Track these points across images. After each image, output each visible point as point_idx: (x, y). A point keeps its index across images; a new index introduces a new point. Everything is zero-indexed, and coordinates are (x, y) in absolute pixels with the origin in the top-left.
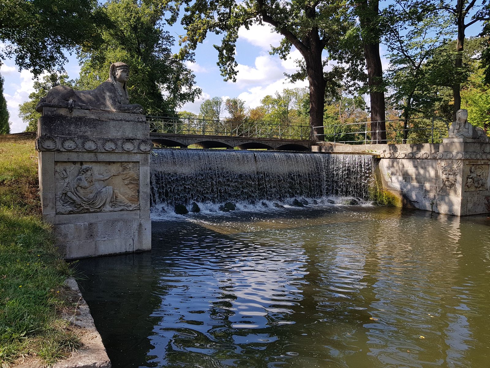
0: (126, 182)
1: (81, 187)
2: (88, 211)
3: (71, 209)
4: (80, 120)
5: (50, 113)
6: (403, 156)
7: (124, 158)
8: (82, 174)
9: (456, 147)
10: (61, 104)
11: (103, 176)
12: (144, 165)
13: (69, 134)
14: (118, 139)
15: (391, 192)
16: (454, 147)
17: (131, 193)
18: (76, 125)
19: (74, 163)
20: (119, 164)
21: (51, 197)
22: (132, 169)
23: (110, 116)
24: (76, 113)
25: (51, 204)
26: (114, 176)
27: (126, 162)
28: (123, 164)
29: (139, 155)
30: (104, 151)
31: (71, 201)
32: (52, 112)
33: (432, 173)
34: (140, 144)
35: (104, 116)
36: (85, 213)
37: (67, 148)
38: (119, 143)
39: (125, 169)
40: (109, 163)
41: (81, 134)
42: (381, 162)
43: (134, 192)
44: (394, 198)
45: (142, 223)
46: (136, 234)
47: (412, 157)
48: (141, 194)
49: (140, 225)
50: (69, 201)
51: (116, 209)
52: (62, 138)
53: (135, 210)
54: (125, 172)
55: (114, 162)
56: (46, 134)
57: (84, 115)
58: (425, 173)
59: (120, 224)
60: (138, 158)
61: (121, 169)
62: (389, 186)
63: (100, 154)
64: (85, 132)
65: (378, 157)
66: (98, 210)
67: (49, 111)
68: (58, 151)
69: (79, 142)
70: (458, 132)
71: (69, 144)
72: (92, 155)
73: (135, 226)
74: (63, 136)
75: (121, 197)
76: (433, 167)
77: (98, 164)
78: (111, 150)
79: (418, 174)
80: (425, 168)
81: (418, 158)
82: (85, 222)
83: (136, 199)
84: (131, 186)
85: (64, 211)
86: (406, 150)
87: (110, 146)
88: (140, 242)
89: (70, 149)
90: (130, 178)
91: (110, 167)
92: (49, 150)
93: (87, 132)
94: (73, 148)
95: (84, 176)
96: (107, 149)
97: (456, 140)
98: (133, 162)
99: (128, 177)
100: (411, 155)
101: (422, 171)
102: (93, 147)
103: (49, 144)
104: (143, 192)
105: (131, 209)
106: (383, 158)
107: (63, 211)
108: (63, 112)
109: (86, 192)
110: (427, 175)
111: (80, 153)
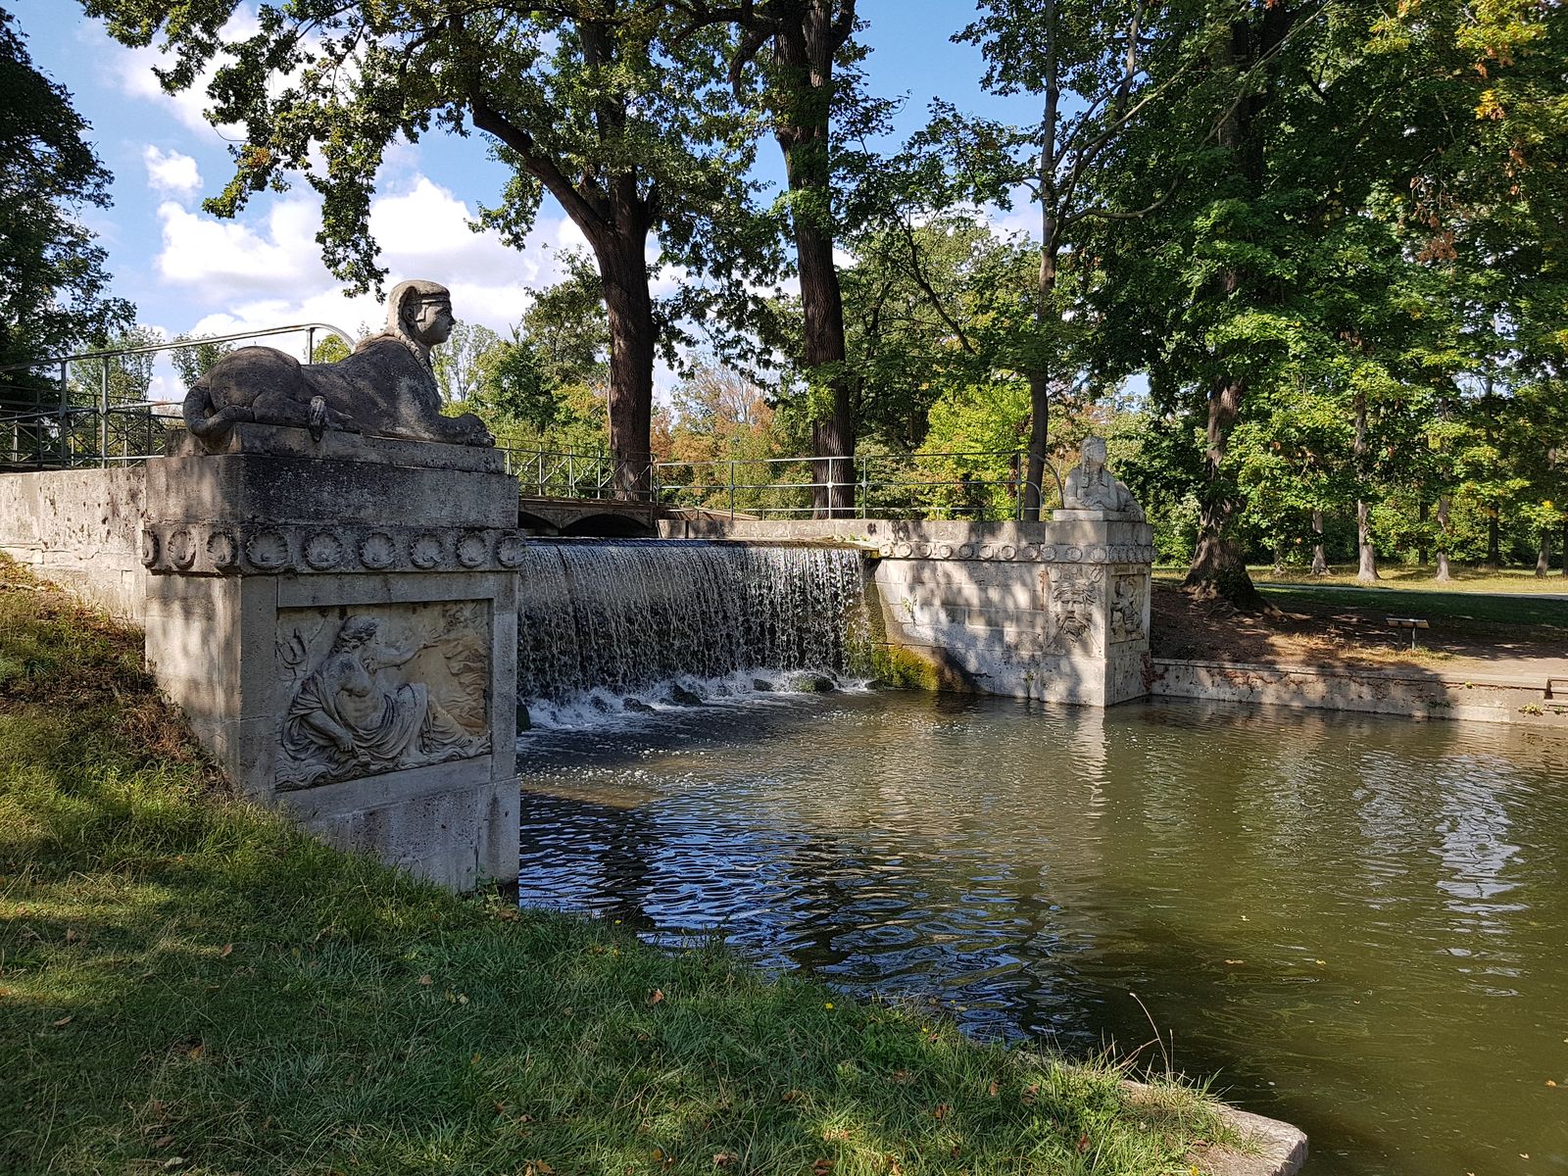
0: (456, 666)
1: (351, 692)
2: (365, 772)
3: (321, 768)
4: (345, 468)
5: (258, 444)
6: (945, 553)
7: (457, 589)
8: (355, 647)
9: (1085, 535)
10: (288, 413)
11: (398, 649)
12: (503, 608)
13: (318, 515)
14: (445, 530)
15: (914, 650)
16: (1078, 534)
17: (468, 701)
18: (337, 483)
19: (323, 611)
20: (437, 610)
21: (265, 733)
22: (471, 624)
23: (420, 455)
24: (333, 445)
25: (262, 758)
26: (426, 647)
27: (456, 602)
28: (448, 607)
29: (491, 577)
30: (410, 568)
31: (321, 742)
32: (265, 440)
33: (1022, 597)
34: (498, 544)
35: (405, 454)
36: (355, 777)
37: (317, 564)
38: (449, 541)
39: (452, 623)
40: (414, 606)
41: (348, 513)
42: (881, 568)
43: (476, 696)
44: (919, 667)
45: (499, 796)
46: (484, 833)
47: (968, 557)
48: (496, 700)
49: (495, 800)
50: (312, 742)
51: (436, 756)
52: (298, 527)
53: (482, 754)
54: (452, 635)
55: (426, 604)
56: (254, 517)
57: (351, 451)
58: (1003, 598)
59: (446, 805)
60: (489, 586)
61: (442, 623)
62: (907, 637)
63: (397, 578)
64: (359, 509)
65: (875, 556)
66: (391, 765)
67: (255, 437)
68: (291, 573)
69: (349, 538)
70: (1087, 495)
71: (323, 550)
72: (376, 582)
73: (482, 807)
74: (302, 523)
75: (446, 718)
76: (1024, 584)
77: (387, 611)
78: (431, 564)
79: (986, 603)
80: (1006, 588)
81: (986, 560)
82: (354, 808)
83: (481, 718)
84: (467, 678)
85: (301, 778)
86: (954, 536)
87: (427, 551)
88: (494, 858)
89: (325, 564)
90: (466, 653)
91: (414, 619)
92: (265, 572)
93: (366, 508)
94: (332, 563)
95: (357, 654)
96: (420, 562)
97: (1082, 514)
98: (473, 601)
99: (460, 648)
100: (966, 552)
101: (994, 594)
102: (385, 559)
103: (267, 551)
104: (500, 694)
105: (471, 752)
106: (888, 558)
107: (296, 779)
108: (294, 440)
109: (363, 706)
110: (1010, 604)
111: (348, 578)
